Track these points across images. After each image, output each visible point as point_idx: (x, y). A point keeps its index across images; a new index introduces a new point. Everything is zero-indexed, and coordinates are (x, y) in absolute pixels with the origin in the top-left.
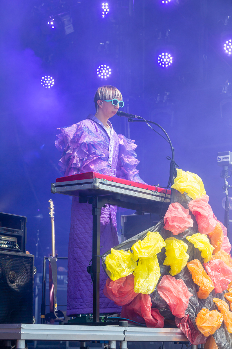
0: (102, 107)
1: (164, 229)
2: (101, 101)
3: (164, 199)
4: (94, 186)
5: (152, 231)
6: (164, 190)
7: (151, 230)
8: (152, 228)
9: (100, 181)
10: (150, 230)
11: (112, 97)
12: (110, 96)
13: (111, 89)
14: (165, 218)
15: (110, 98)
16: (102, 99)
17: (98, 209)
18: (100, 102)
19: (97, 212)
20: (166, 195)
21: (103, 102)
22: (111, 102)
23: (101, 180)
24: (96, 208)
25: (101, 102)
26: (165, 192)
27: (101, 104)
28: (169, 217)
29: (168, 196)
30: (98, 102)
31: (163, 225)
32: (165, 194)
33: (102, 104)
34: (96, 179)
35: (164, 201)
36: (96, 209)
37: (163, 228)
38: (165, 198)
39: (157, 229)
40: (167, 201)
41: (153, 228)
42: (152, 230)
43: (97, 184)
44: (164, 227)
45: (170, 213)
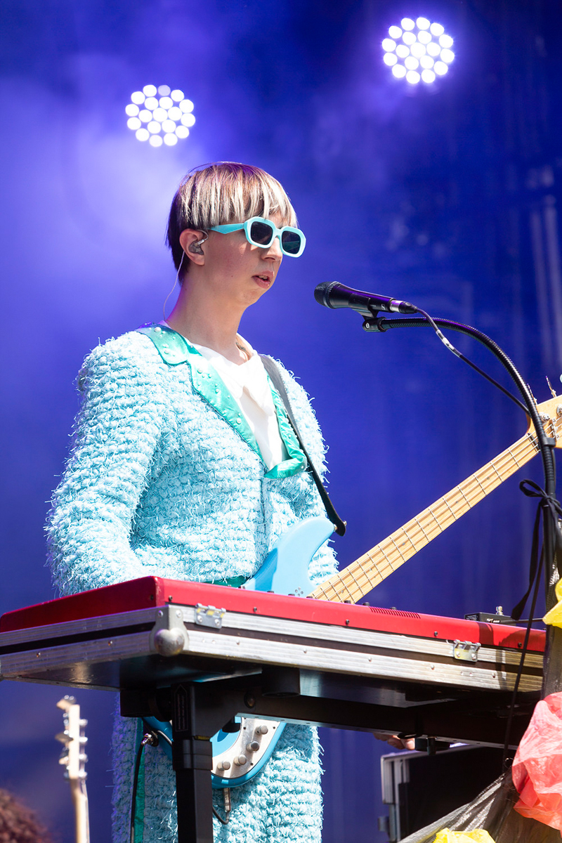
0: (202, 263)
1: (516, 816)
2: (198, 235)
3: (519, 677)
4: (160, 641)
5: (461, 828)
6: (514, 636)
7: (455, 821)
8: (460, 815)
9: (188, 614)
10: (448, 825)
11: (243, 209)
12: (236, 207)
13: (240, 175)
14: (516, 762)
15: (232, 215)
16: (201, 225)
17: (195, 742)
18: (191, 240)
19: (192, 755)
20: (527, 656)
21: (204, 237)
22: (243, 232)
23: (190, 610)
24: (187, 739)
25: (197, 241)
26: (522, 645)
27: (200, 246)
28: (534, 760)
29: (534, 660)
30: (186, 241)
31: (511, 796)
32: (520, 655)
33: (203, 248)
34: (166, 611)
35: (517, 685)
36: (187, 742)
37: (514, 811)
38: (519, 669)
39: (483, 816)
40: (530, 684)
41: (465, 812)
42: (458, 824)
43: (175, 633)
44: (517, 806)
45: (537, 741)
